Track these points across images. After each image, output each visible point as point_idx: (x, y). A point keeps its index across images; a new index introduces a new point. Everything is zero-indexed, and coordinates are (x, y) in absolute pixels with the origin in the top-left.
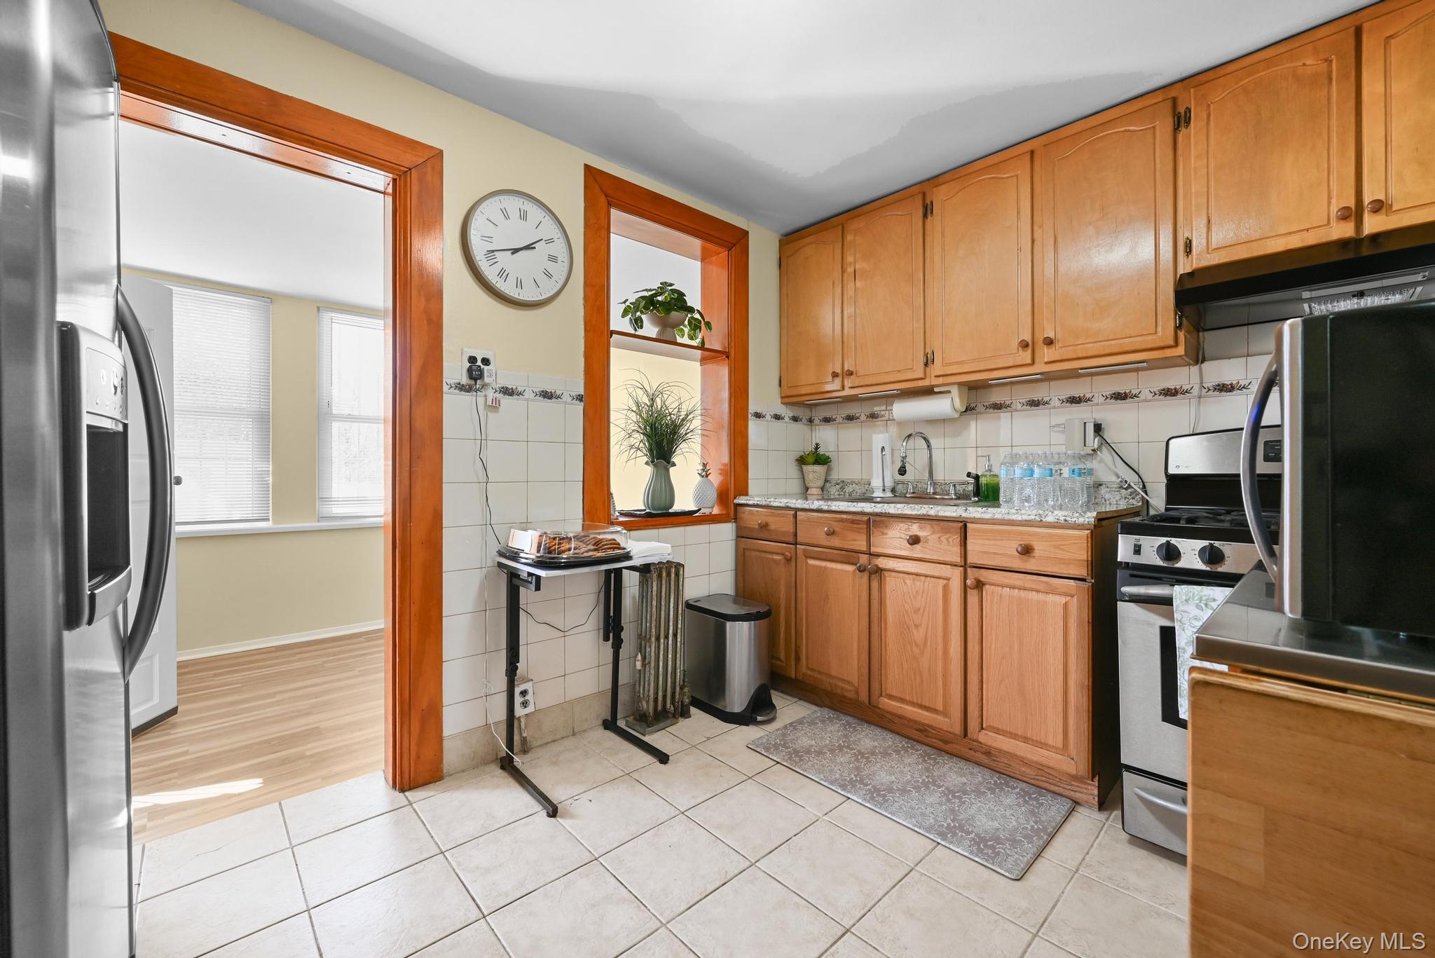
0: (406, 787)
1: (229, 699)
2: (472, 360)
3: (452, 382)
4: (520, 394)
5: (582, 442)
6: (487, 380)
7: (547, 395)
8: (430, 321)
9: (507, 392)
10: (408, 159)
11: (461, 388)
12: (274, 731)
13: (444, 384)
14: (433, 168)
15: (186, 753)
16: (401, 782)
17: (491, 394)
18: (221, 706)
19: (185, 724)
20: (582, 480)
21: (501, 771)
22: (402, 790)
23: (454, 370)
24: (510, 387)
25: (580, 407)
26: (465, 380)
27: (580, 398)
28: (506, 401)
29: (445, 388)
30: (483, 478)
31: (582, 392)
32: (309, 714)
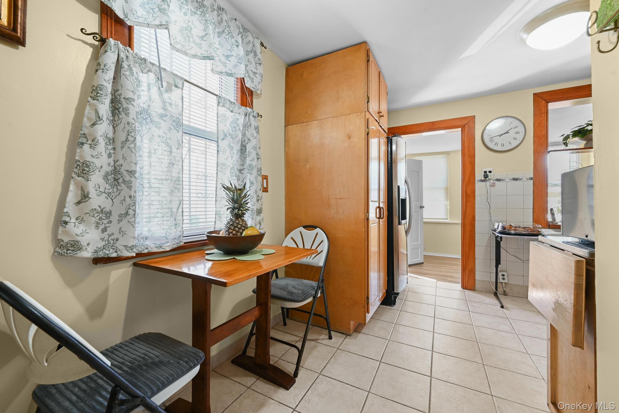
0: (465, 288)
1: (435, 265)
2: (485, 172)
3: (478, 179)
4: (503, 180)
5: (532, 194)
6: (490, 177)
7: (515, 179)
8: (471, 164)
9: (498, 180)
10: (464, 123)
11: (481, 181)
12: (443, 274)
13: (476, 180)
14: (472, 122)
15: (424, 271)
16: (463, 287)
17: (492, 181)
18: (432, 266)
19: (425, 266)
20: (532, 208)
21: (494, 296)
22: (464, 289)
23: (479, 175)
24: (499, 178)
25: (531, 182)
26: (483, 178)
27: (531, 179)
28: (497, 183)
29: (476, 181)
30: (489, 207)
31: (532, 176)
32: (452, 273)
